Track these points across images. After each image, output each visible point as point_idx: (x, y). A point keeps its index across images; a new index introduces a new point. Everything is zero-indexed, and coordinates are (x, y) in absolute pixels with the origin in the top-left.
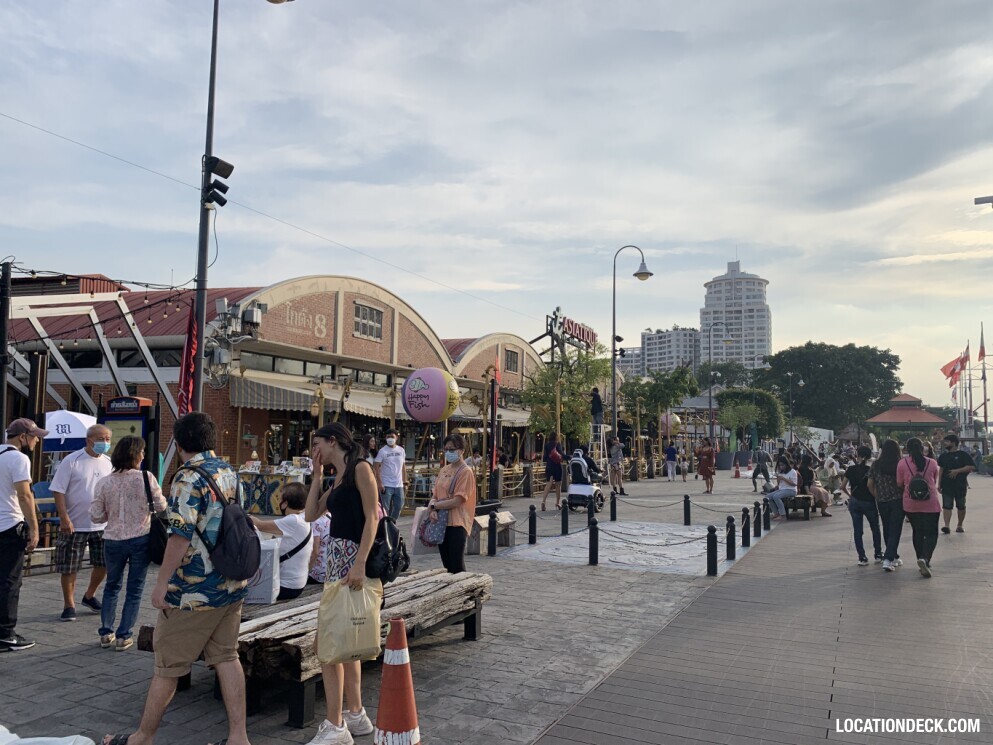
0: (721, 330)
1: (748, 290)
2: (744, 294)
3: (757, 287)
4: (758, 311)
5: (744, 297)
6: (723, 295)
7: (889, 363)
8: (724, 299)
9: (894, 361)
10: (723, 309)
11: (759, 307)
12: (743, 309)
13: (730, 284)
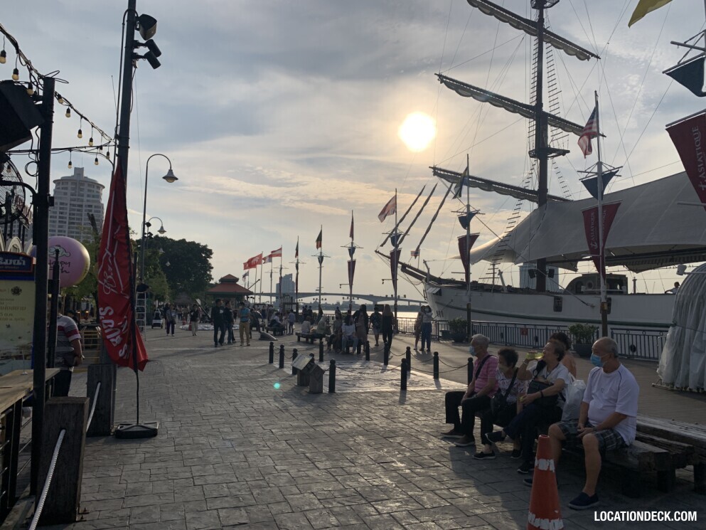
0: (66, 218)
1: (89, 191)
2: (85, 193)
3: (95, 189)
4: (95, 207)
5: (85, 195)
6: (69, 192)
7: (205, 253)
8: (69, 194)
9: (209, 253)
10: (68, 202)
11: (96, 204)
12: (84, 204)
13: (76, 184)
